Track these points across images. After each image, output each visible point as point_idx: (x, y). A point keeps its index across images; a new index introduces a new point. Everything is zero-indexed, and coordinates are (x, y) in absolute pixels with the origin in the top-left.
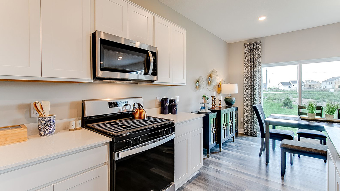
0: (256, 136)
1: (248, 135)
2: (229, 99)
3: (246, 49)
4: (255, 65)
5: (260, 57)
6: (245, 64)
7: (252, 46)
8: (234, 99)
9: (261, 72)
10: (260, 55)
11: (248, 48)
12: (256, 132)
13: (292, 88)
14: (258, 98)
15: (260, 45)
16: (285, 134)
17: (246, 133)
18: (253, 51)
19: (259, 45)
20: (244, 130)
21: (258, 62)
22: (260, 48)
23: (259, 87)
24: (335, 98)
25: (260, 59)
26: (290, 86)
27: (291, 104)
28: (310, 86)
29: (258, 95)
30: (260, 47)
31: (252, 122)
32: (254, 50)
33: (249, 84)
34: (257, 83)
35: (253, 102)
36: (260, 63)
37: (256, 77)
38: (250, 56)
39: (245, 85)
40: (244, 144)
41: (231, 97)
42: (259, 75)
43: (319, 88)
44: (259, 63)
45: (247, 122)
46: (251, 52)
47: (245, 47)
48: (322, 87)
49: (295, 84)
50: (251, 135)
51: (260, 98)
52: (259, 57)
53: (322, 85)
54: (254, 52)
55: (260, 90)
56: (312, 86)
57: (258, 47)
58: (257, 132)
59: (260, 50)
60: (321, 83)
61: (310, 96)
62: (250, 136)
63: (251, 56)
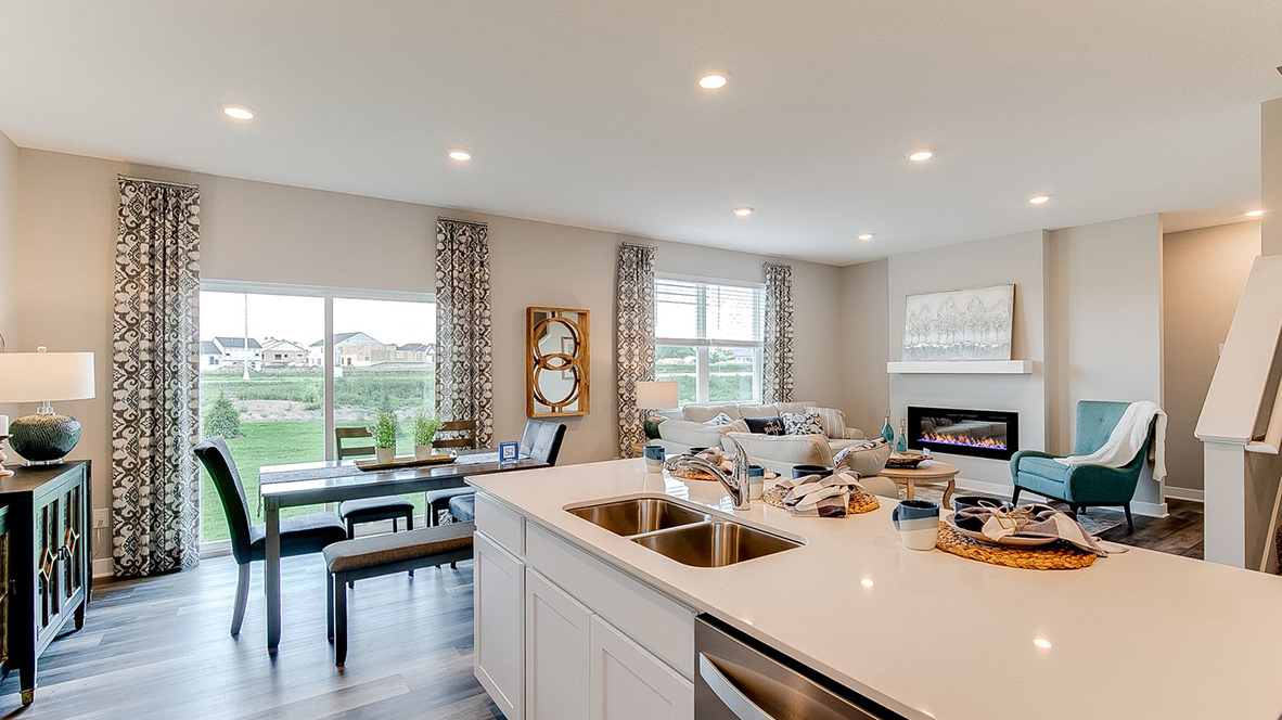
0: (179, 570)
1: (137, 577)
2: (42, 426)
3: (126, 200)
4: (171, 279)
5: (195, 248)
6: (123, 268)
7: (160, 197)
8: (75, 426)
9: (196, 307)
10: (196, 242)
11: (137, 200)
12: (174, 554)
13: (222, 364)
14: (185, 414)
15: (195, 203)
16: (322, 526)
17: (129, 567)
18: (165, 218)
19: (190, 201)
20: (118, 560)
21: (187, 268)
22: (193, 212)
23: (190, 367)
24: (352, 395)
25: (194, 255)
26: (216, 357)
27: (236, 423)
28: (278, 356)
29: (184, 399)
30: (195, 209)
31: (156, 516)
32: (170, 217)
33: (145, 356)
34: (183, 352)
35: (164, 429)
36: (195, 274)
37: (175, 328)
38: (148, 238)
39: (119, 358)
40: (139, 618)
41: (55, 416)
42: (190, 320)
43: (301, 365)
44: (190, 274)
45: (134, 520)
46: (153, 220)
47: (123, 192)
48: (310, 361)
49: (234, 349)
50: (155, 573)
51: (195, 411)
52: (190, 246)
53: (310, 357)
54: (168, 224)
55: (195, 380)
56: (283, 359)
57: (187, 208)
58: (181, 551)
59: (194, 220)
60: (306, 348)
61: (289, 390)
62: (149, 576)
63: (152, 238)
